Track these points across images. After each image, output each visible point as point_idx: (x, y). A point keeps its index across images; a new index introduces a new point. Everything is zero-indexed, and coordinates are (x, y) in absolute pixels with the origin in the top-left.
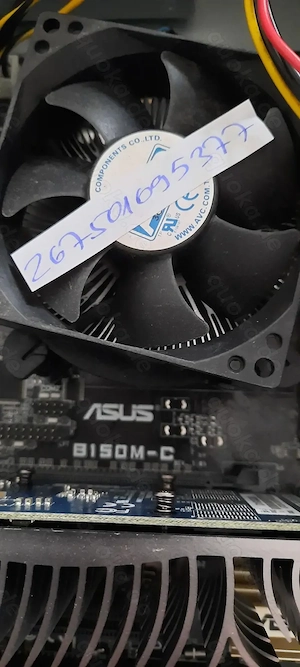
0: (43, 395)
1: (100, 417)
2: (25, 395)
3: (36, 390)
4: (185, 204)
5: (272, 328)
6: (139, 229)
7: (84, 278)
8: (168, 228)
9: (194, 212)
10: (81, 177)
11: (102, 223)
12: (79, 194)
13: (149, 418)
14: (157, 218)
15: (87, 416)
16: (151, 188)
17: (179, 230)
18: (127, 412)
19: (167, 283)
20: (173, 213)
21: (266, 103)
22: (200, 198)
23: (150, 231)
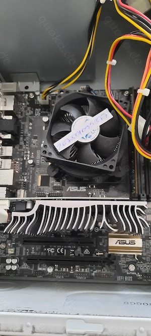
0: (55, 185)
1: (71, 190)
2: (50, 185)
3: (53, 183)
4: (93, 132)
5: (113, 158)
6: (83, 138)
7: (70, 149)
8: (89, 137)
9: (95, 134)
10: (69, 126)
11: (74, 136)
12: (69, 130)
13: (85, 190)
14: (87, 135)
15: (67, 190)
16: (85, 128)
17: (92, 138)
18: (79, 189)
19: (89, 151)
20: (90, 134)
21: (111, 109)
22: (97, 131)
23: (85, 138)
